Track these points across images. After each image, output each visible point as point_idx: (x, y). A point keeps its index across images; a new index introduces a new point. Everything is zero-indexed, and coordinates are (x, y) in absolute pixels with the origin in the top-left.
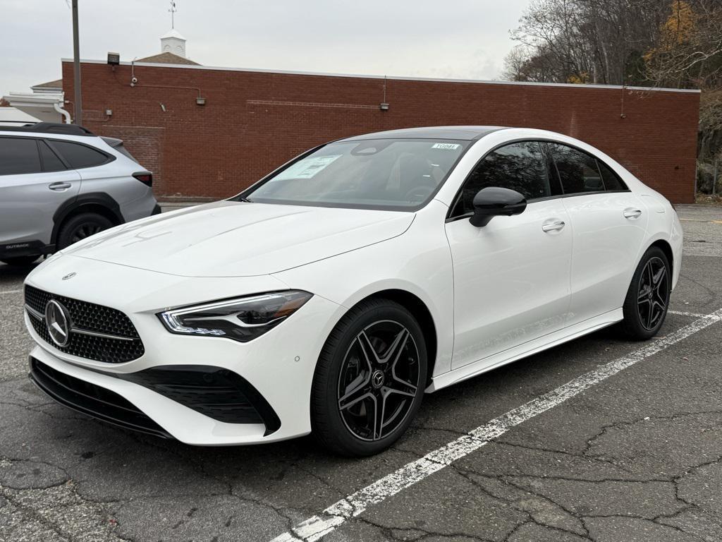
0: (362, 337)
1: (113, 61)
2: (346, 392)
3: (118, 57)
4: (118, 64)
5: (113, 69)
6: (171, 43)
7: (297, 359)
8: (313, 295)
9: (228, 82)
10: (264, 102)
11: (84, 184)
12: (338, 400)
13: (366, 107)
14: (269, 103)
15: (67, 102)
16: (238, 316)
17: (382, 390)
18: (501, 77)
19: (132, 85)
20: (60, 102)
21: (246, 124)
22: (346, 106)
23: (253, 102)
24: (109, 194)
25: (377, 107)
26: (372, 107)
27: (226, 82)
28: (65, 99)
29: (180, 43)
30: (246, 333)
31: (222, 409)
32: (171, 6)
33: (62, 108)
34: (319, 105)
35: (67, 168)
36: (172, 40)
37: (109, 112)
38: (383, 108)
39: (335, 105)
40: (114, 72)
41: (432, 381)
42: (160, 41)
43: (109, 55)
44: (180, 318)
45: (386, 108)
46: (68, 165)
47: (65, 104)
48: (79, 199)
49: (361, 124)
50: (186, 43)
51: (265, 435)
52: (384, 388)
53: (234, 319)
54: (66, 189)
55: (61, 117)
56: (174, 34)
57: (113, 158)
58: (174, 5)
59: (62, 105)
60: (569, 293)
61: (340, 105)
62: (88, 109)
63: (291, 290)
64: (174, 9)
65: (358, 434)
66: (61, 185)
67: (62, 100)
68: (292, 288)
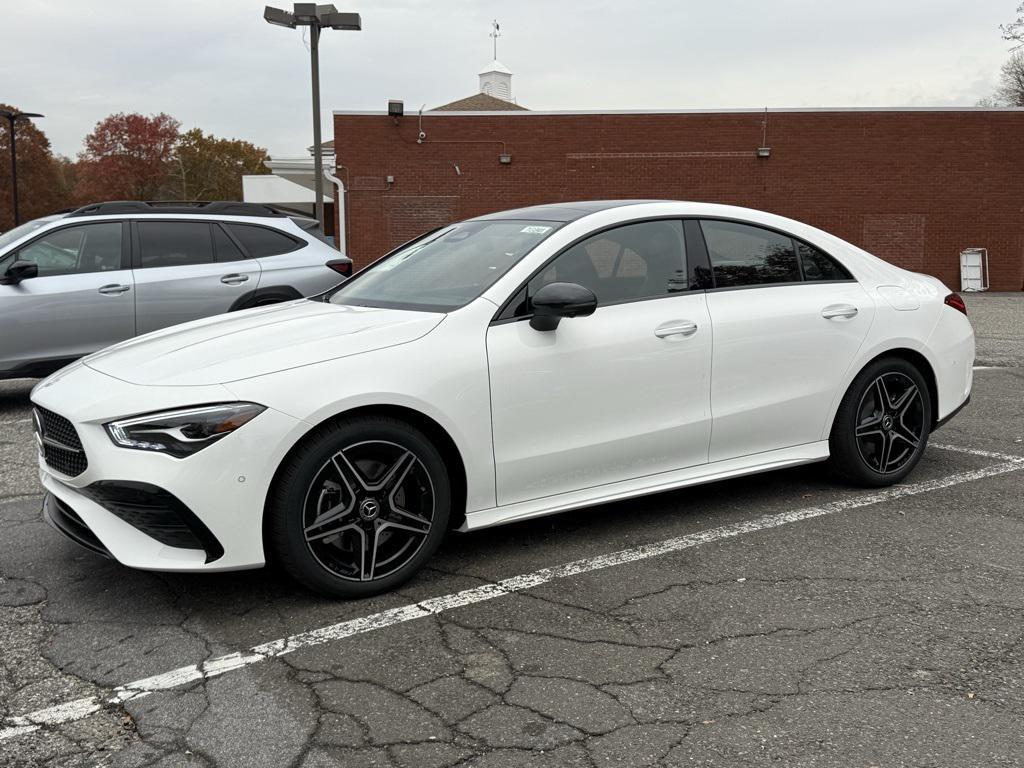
0: (339, 459)
1: (396, 110)
2: (317, 521)
3: (401, 105)
4: (401, 114)
5: (396, 122)
6: (492, 80)
7: (242, 479)
8: (267, 408)
9: (542, 131)
10: (589, 156)
11: (265, 276)
12: (303, 530)
13: (736, 154)
14: (597, 156)
15: (339, 167)
16: (181, 430)
17: (376, 522)
18: (995, 96)
19: (419, 141)
20: (332, 167)
21: (564, 186)
22: (706, 154)
23: (574, 156)
24: (296, 288)
25: (752, 154)
26: (744, 154)
27: (539, 131)
28: (337, 163)
29: (505, 79)
30: (186, 448)
31: (166, 531)
32: (493, 28)
33: (334, 175)
34: (667, 155)
35: (245, 258)
36: (494, 76)
37: (390, 179)
38: (761, 154)
39: (690, 155)
40: (397, 125)
41: (465, 518)
42: (478, 78)
43: (390, 104)
44: (127, 429)
45: (767, 154)
46: (246, 253)
47: (337, 170)
48: (256, 295)
49: (728, 178)
50: (512, 78)
51: (206, 562)
52: (379, 520)
53: (176, 433)
54: (243, 283)
55: (332, 187)
56: (498, 66)
57: (304, 244)
58: (498, 27)
59: (334, 171)
60: (708, 417)
61: (698, 154)
62: (366, 175)
63: (239, 402)
64: (497, 32)
65: (337, 572)
66: (237, 278)
67: (334, 164)
68: (241, 399)
